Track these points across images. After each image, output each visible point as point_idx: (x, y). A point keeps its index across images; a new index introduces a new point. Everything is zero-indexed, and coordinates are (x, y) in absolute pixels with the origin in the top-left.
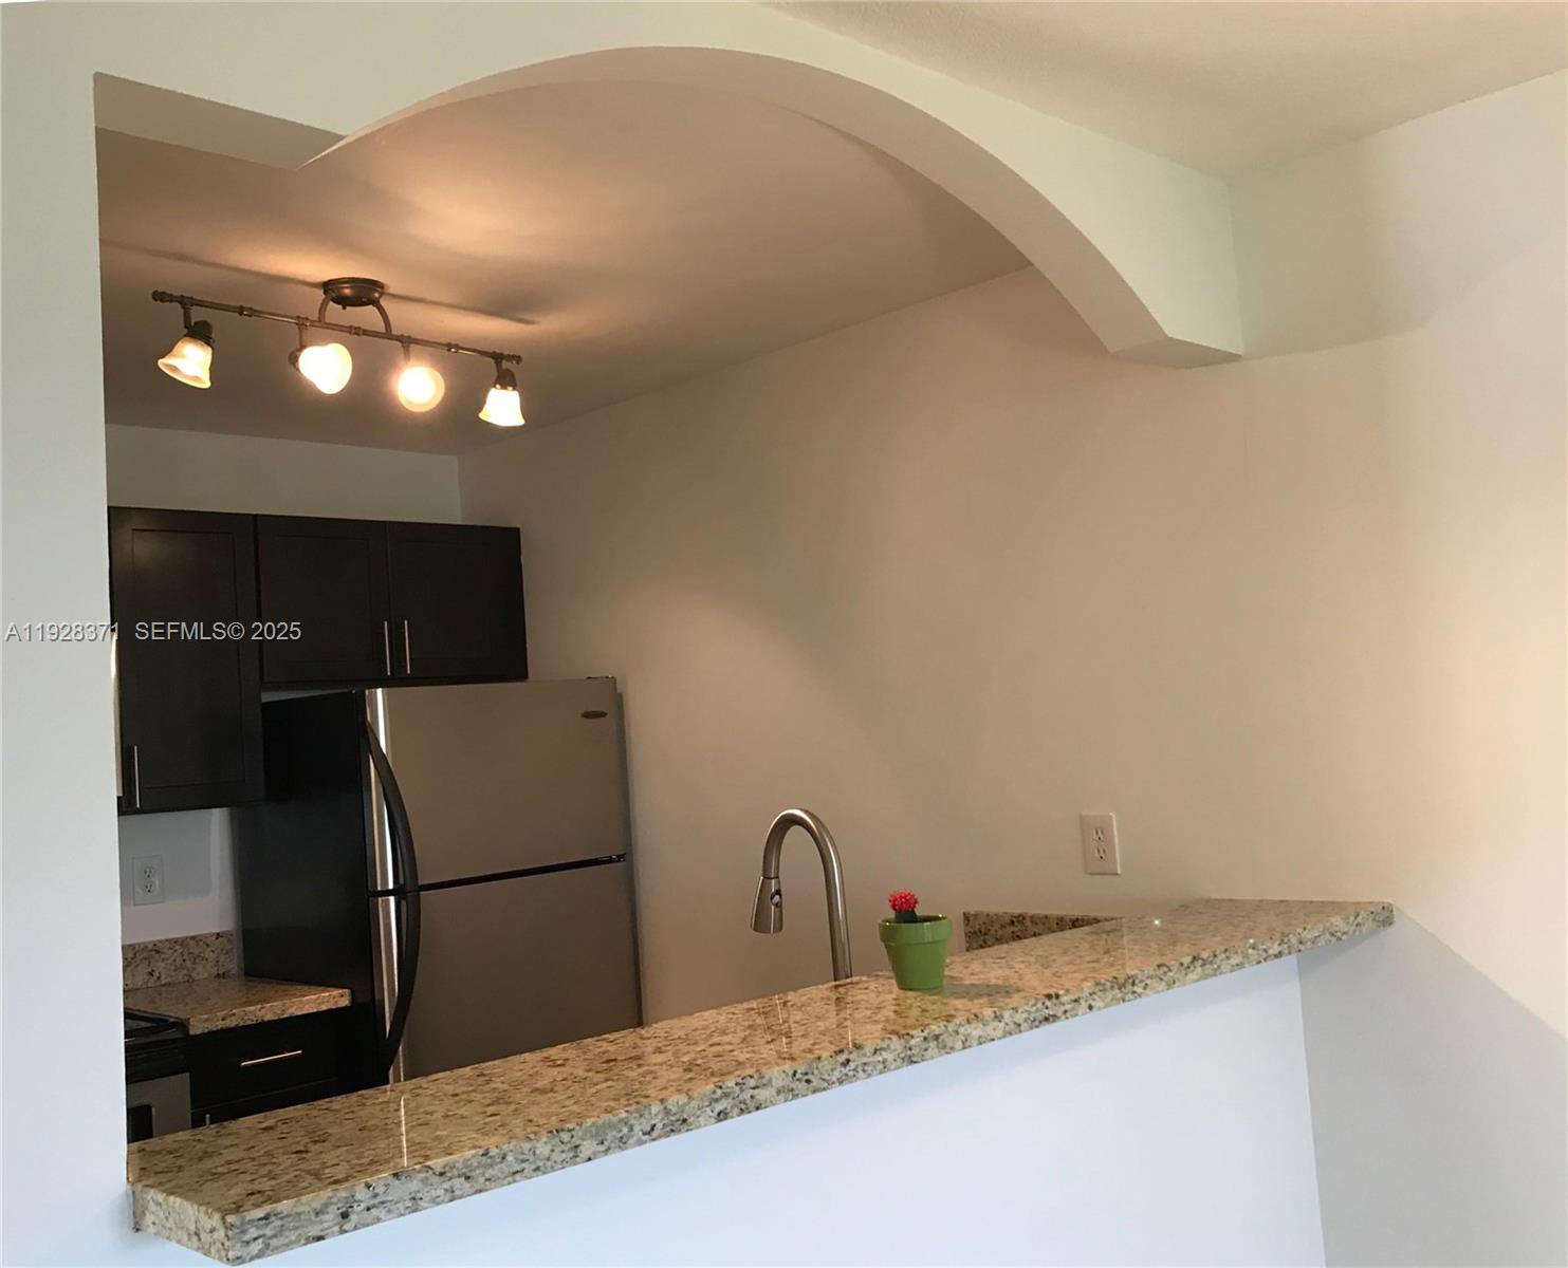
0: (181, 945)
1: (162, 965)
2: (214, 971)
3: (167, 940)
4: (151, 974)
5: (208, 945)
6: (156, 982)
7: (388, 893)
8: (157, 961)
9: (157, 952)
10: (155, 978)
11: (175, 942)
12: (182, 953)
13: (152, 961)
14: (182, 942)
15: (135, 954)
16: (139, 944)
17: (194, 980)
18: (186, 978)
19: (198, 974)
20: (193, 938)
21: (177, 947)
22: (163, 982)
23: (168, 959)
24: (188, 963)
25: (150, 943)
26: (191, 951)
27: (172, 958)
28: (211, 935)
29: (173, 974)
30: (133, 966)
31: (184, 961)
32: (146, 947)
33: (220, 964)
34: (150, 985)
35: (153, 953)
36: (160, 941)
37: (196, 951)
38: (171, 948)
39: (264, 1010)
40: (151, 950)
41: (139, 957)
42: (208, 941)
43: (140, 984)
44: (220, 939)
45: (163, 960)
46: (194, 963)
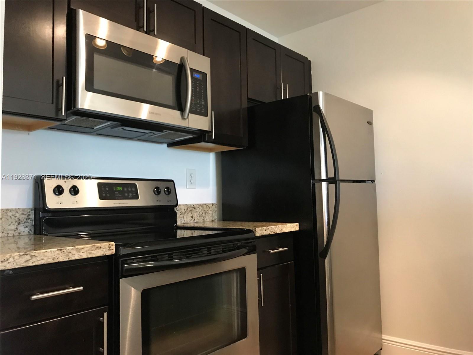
0: (202, 207)
1: (195, 214)
2: (211, 219)
3: (198, 204)
4: (192, 217)
5: (210, 208)
6: (194, 221)
7: (324, 181)
8: (194, 212)
9: (194, 208)
10: (193, 219)
11: (200, 205)
12: (202, 210)
13: (193, 212)
14: (201, 205)
15: (187, 208)
16: (189, 205)
17: (205, 222)
18: (203, 221)
19: (206, 219)
20: (205, 204)
21: (200, 207)
22: (196, 221)
23: (198, 212)
24: (204, 214)
25: (192, 204)
26: (205, 209)
27: (199, 212)
28: (211, 204)
29: (199, 218)
30: (187, 213)
31: (202, 213)
32: (191, 206)
33: (213, 216)
34: (192, 222)
35: (193, 208)
36: (196, 204)
37: (206, 210)
38: (198, 208)
39: (277, 228)
40: (192, 208)
41: (189, 210)
42: (210, 206)
43: (188, 221)
44: (213, 206)
45: (196, 212)
46: (205, 215)
